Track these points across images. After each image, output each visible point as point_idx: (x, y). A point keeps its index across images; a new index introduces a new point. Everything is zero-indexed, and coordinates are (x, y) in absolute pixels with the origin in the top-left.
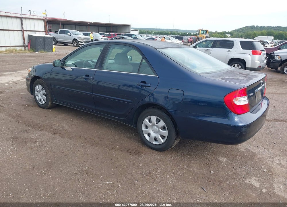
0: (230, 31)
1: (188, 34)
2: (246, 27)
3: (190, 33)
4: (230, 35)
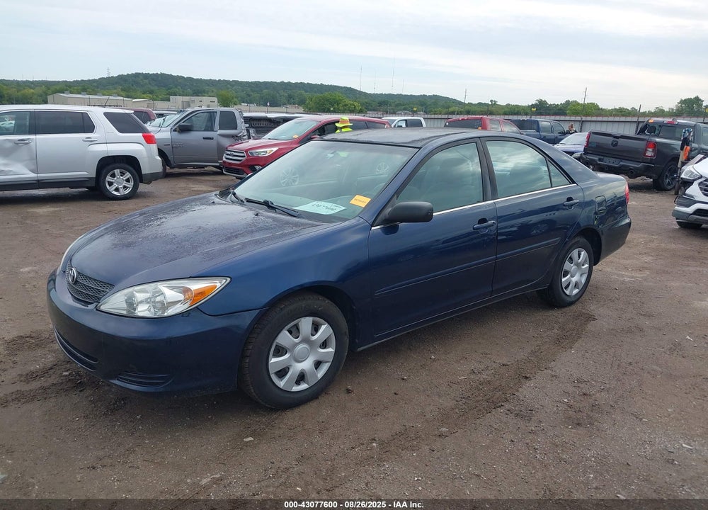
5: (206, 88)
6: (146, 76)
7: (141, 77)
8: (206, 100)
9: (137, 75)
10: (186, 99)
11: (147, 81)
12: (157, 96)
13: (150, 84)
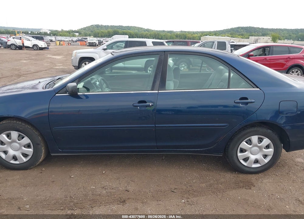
0: (76, 30)
1: (30, 32)
2: (92, 26)
3: (33, 31)
4: (78, 34)
5: (269, 32)
6: (242, 28)
7: (240, 28)
8: (266, 38)
9: (238, 28)
10: (256, 38)
11: (242, 30)
12: (244, 37)
13: (243, 31)
